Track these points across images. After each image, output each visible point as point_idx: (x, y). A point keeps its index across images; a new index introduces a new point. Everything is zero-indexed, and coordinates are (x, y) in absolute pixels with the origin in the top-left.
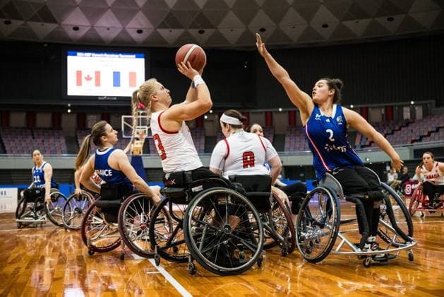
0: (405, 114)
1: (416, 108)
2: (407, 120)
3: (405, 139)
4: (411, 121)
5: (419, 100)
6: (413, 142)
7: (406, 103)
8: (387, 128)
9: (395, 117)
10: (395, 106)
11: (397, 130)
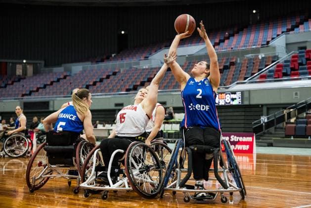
0: (17, 70)
1: (28, 66)
2: (19, 76)
3: (17, 93)
4: (22, 77)
5: (31, 59)
6: (23, 95)
7: (20, 61)
9: (9, 72)
10: (10, 63)
11: (10, 84)
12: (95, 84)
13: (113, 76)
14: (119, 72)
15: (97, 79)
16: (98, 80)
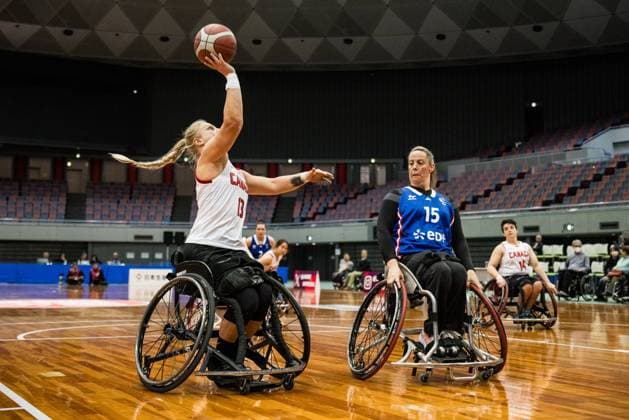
0: (362, 175)
1: (378, 169)
2: (366, 184)
3: (362, 211)
4: (370, 187)
5: (382, 157)
6: (372, 216)
7: (367, 161)
8: (339, 195)
9: (350, 179)
10: (351, 164)
11: (351, 198)
12: (487, 194)
13: (519, 180)
14: (530, 172)
15: (491, 185)
16: (493, 187)
